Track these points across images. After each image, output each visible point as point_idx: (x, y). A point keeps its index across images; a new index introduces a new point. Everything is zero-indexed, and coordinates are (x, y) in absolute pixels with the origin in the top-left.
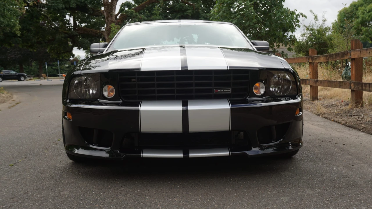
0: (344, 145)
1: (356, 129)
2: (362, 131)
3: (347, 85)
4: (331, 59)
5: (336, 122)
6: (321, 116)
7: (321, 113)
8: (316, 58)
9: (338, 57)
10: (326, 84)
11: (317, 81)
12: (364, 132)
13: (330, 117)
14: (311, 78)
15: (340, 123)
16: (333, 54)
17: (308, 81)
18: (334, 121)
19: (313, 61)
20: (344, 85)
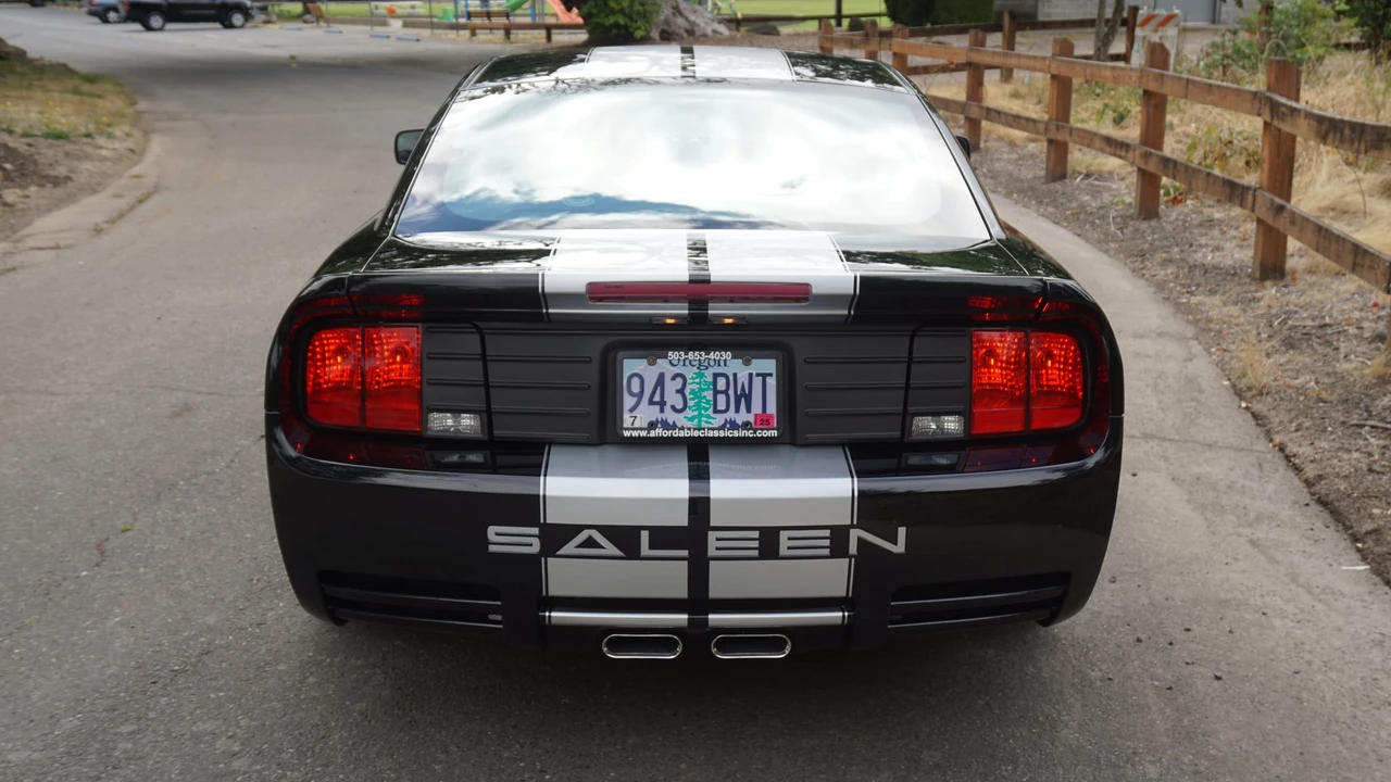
0: (1218, 678)
1: (1344, 524)
2: (1359, 550)
3: (1378, 272)
4: (1334, 142)
5: (1287, 458)
6: (1244, 405)
7: (1249, 389)
8: (1283, 114)
9: (1359, 143)
10: (1309, 234)
11: (1281, 209)
12: (1364, 559)
13: (1275, 419)
14: (1265, 183)
15: (1297, 469)
16: (1342, 121)
17: (1250, 198)
18: (1282, 448)
19: (1275, 123)
20: (1370, 267)
